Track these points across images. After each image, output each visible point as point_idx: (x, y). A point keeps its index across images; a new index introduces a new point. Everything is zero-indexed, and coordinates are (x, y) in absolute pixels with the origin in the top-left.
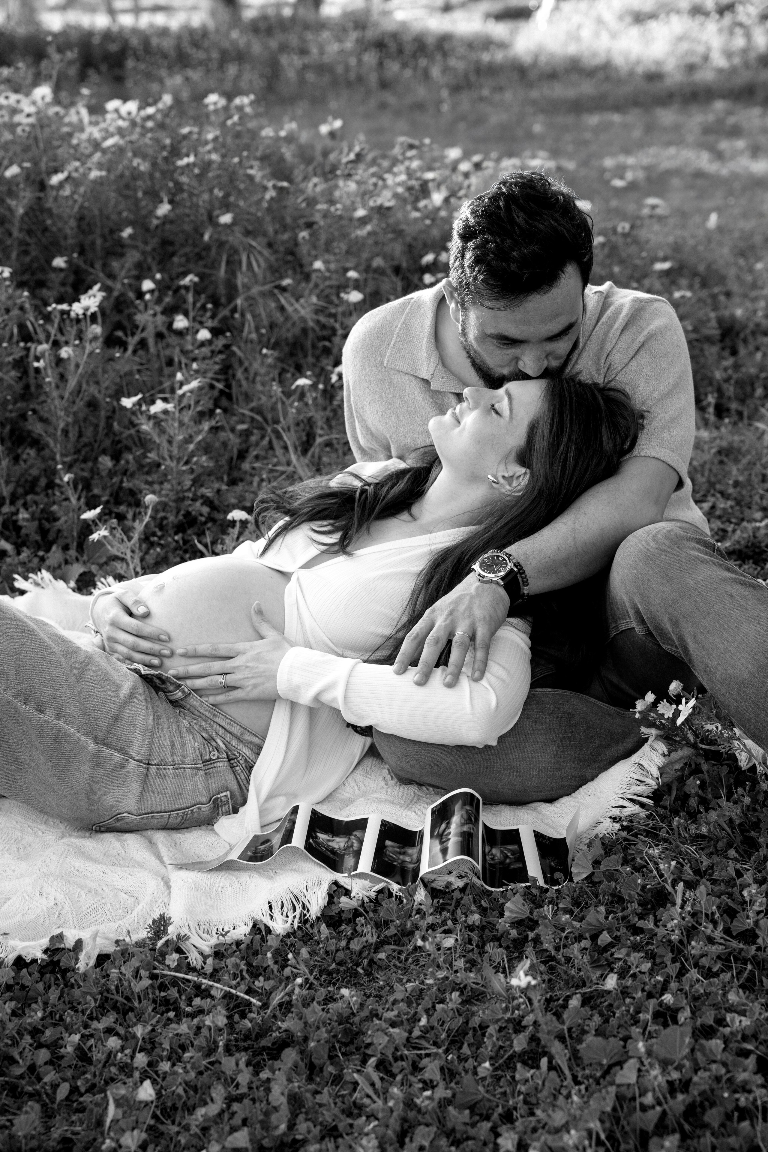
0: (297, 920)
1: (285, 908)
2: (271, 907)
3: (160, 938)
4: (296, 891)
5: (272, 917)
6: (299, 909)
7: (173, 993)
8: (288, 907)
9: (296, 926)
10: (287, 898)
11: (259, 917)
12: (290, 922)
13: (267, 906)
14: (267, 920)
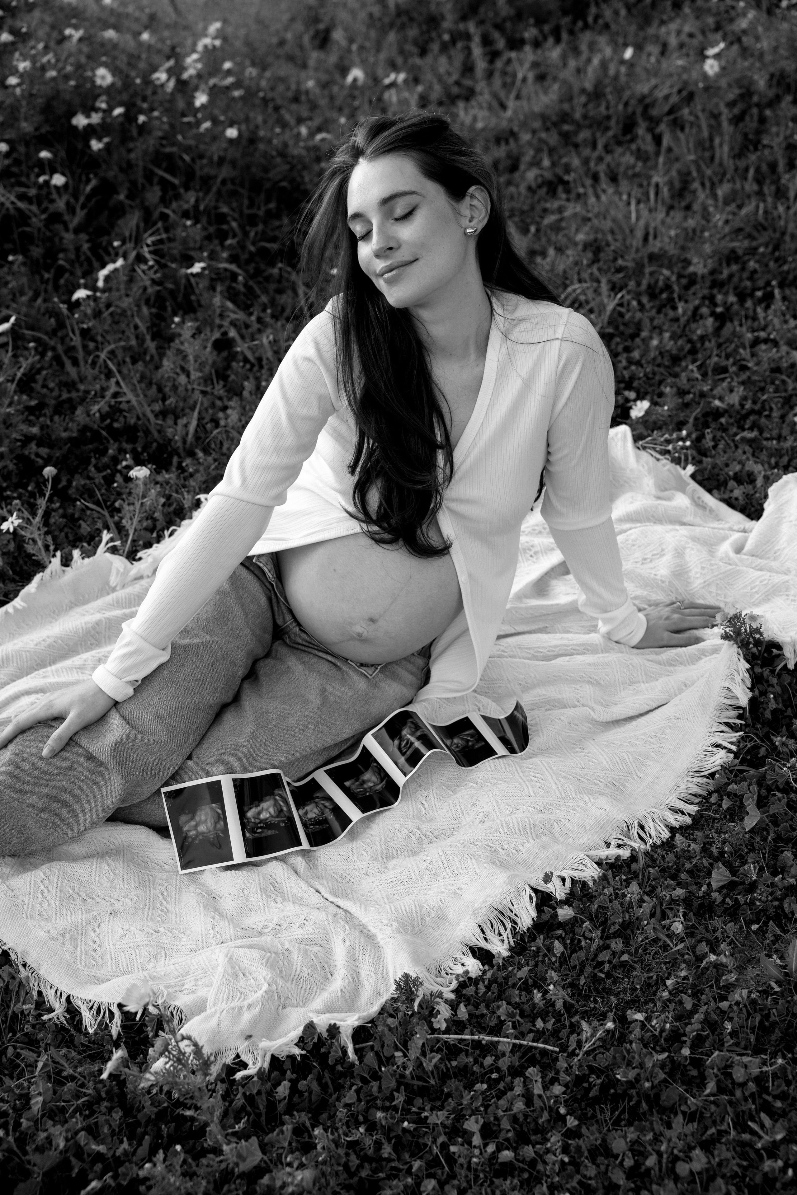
0: (510, 936)
1: (495, 927)
2: (483, 931)
3: (413, 1000)
4: (500, 908)
5: (486, 939)
6: (509, 926)
7: (464, 1059)
8: (497, 926)
9: (512, 943)
10: (492, 915)
11: (474, 942)
12: (506, 942)
13: (479, 930)
14: (483, 944)
